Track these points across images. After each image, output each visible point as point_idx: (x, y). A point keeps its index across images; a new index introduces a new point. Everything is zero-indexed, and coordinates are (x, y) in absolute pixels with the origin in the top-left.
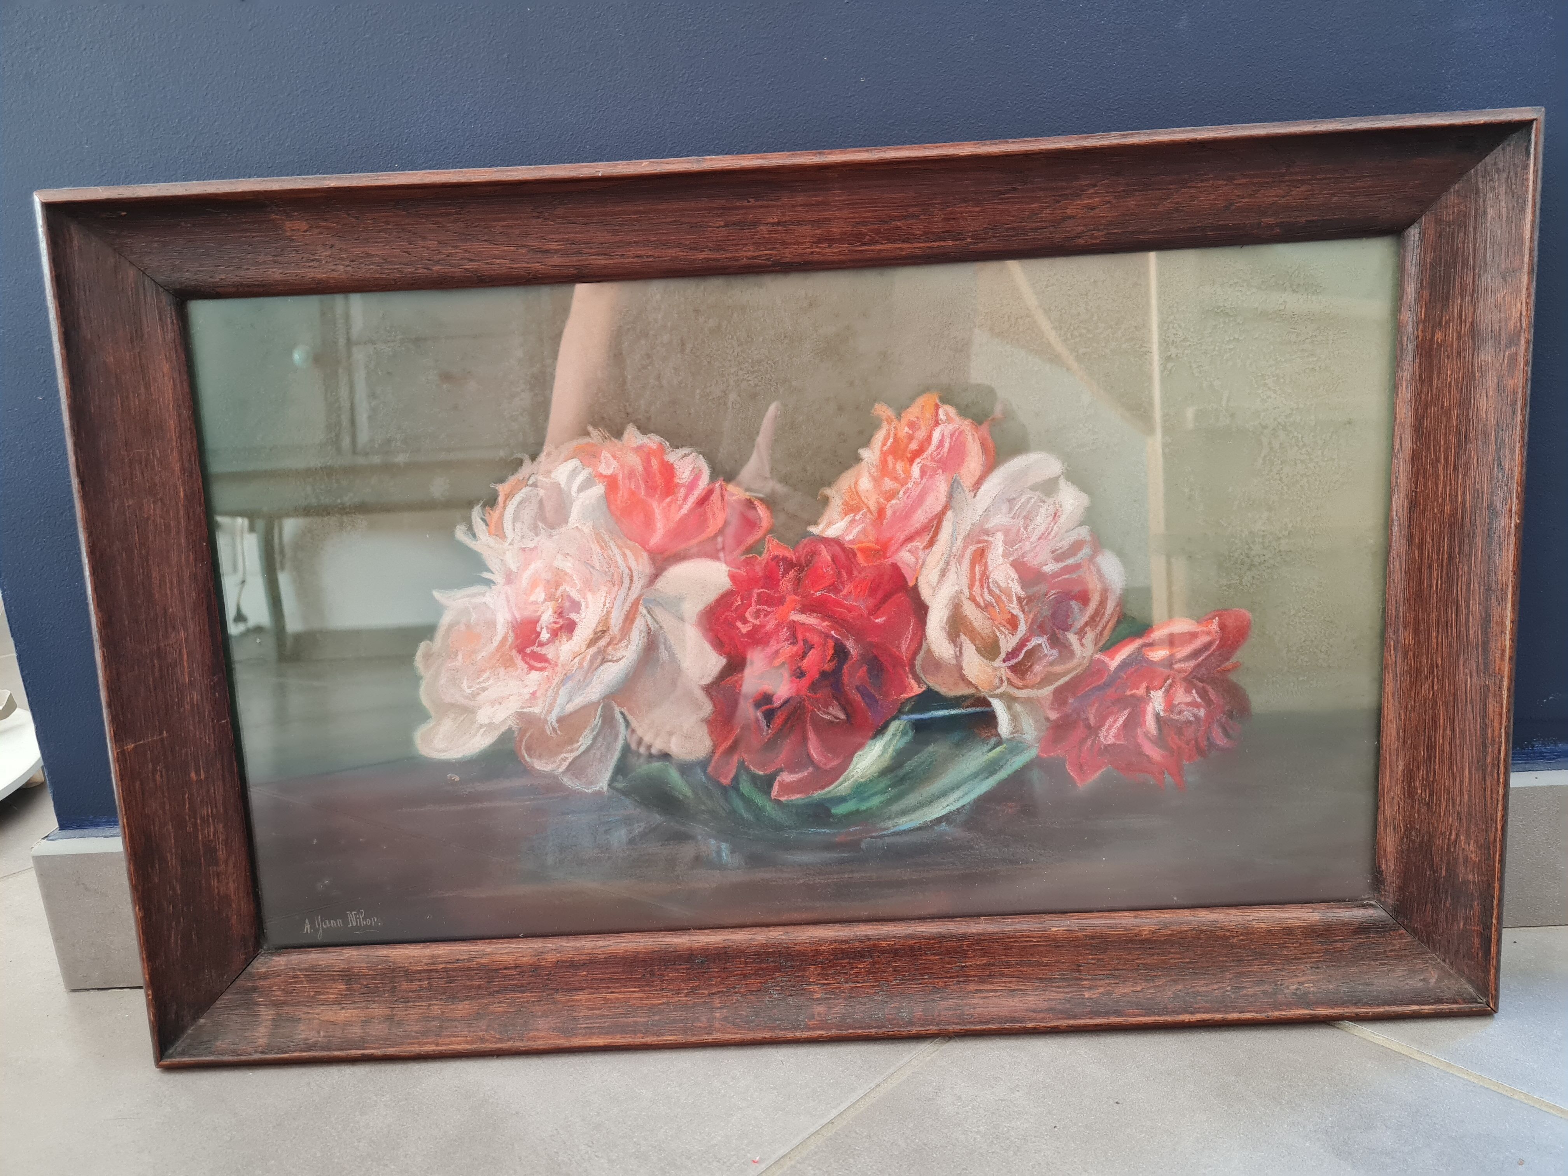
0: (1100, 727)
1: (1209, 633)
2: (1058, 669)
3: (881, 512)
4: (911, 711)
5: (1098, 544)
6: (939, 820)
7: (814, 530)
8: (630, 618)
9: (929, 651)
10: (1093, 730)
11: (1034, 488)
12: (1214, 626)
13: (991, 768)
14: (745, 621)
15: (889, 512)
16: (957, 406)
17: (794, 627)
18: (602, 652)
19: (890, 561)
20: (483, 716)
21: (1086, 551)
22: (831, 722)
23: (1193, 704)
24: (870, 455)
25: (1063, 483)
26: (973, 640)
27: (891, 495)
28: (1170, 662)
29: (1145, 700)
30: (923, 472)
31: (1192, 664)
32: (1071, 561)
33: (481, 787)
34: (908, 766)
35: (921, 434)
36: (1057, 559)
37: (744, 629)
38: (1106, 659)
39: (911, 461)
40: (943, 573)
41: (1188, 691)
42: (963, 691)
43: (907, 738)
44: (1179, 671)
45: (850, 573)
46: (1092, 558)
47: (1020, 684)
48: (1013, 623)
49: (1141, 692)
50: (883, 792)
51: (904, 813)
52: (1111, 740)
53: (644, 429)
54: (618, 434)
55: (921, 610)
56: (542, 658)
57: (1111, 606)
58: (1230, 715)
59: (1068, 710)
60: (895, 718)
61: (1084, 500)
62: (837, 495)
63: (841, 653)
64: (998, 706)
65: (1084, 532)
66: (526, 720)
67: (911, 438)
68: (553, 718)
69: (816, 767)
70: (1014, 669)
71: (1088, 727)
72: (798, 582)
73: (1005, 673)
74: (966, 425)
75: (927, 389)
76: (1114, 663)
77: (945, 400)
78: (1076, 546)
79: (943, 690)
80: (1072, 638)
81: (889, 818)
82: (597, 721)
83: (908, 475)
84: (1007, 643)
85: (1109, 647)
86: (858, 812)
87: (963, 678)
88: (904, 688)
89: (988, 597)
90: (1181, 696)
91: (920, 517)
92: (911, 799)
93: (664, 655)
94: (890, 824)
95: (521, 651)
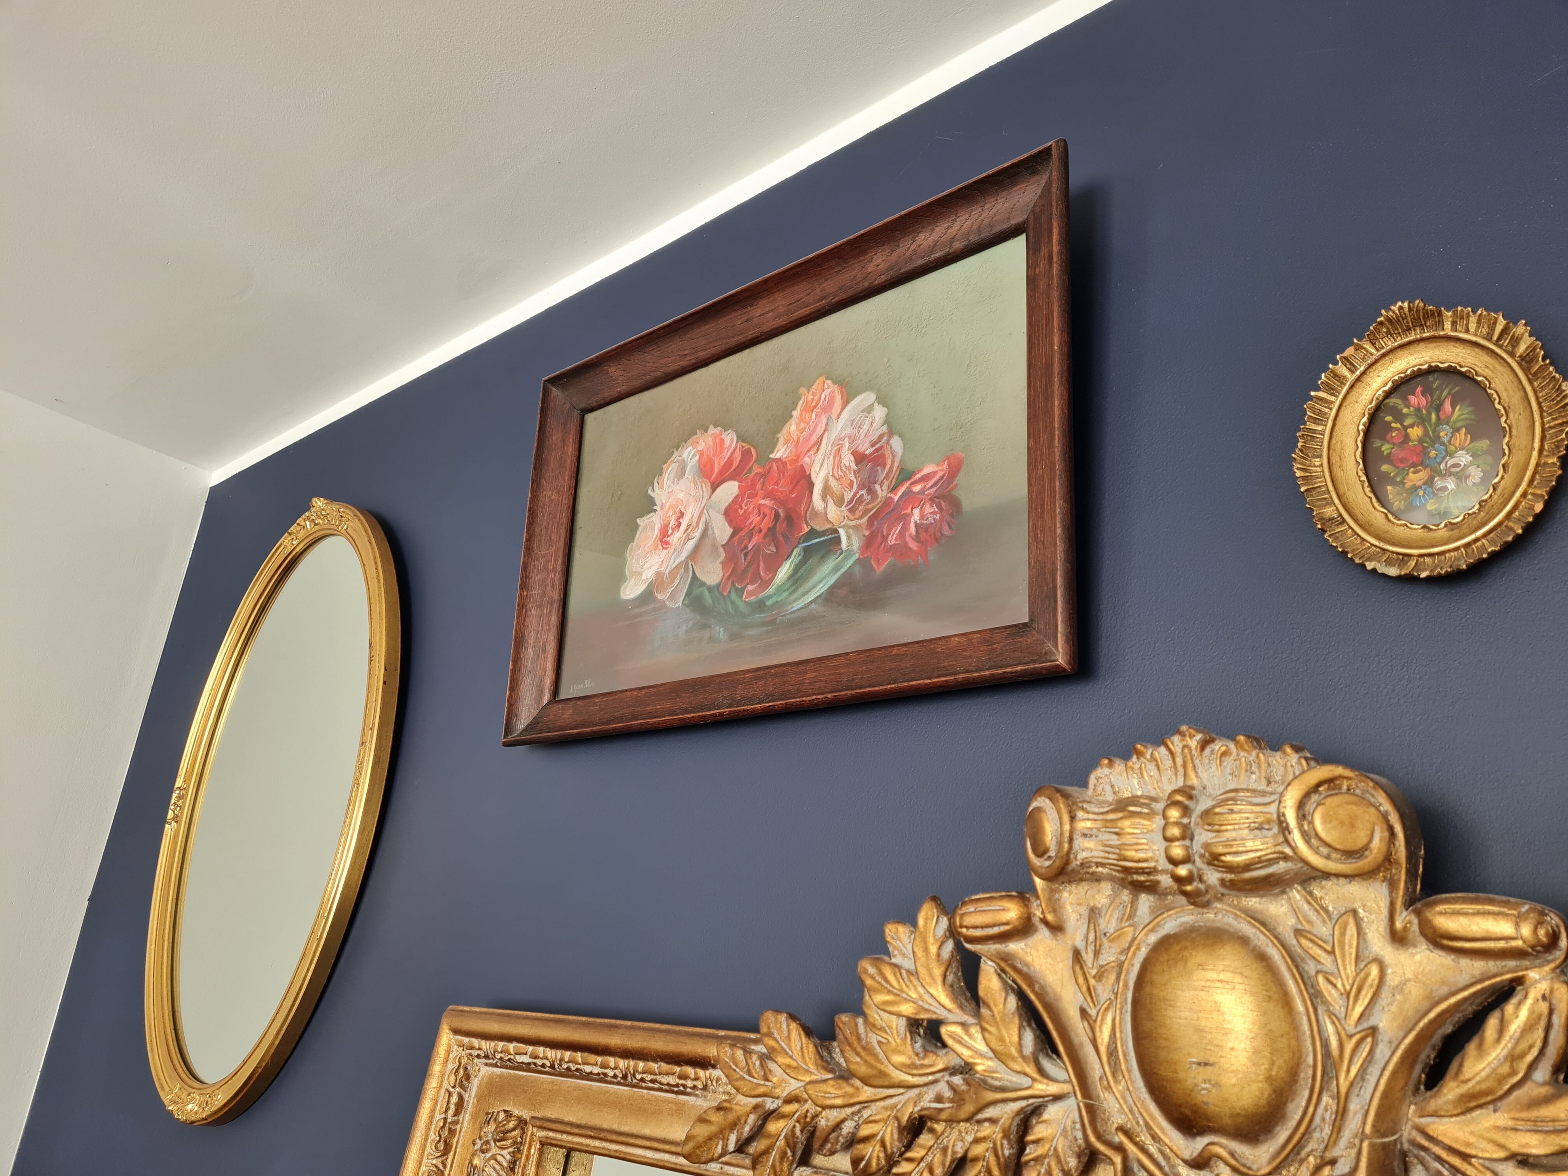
0: (888, 536)
1: (942, 470)
2: (870, 506)
3: (798, 439)
4: (803, 542)
5: (891, 433)
6: (811, 602)
7: (772, 456)
8: (700, 517)
9: (813, 507)
10: (885, 538)
11: (863, 412)
12: (945, 465)
13: (836, 569)
14: (741, 508)
15: (801, 439)
16: (832, 380)
17: (760, 507)
18: (689, 534)
19: (800, 464)
20: (644, 577)
21: (886, 438)
22: (770, 554)
23: (934, 513)
24: (795, 414)
25: (876, 404)
26: (832, 498)
27: (803, 430)
28: (922, 492)
29: (911, 515)
30: (816, 415)
31: (934, 489)
32: (878, 446)
33: (637, 611)
34: (799, 574)
35: (817, 397)
36: (872, 446)
37: (741, 512)
38: (893, 496)
39: (812, 411)
40: (822, 465)
41: (931, 506)
42: (828, 526)
43: (800, 557)
44: (928, 495)
45: (784, 474)
46: (888, 442)
47: (852, 518)
48: (851, 485)
49: (909, 511)
50: (788, 589)
51: (796, 600)
52: (893, 542)
53: (715, 426)
54: (706, 431)
55: (811, 485)
56: (667, 543)
57: (896, 464)
58: (952, 516)
59: (873, 528)
60: (797, 547)
61: (885, 410)
62: (781, 437)
63: (777, 515)
64: (842, 532)
65: (885, 429)
66: (659, 574)
67: (813, 400)
68: (667, 572)
69: (762, 580)
70: (850, 510)
71: (883, 536)
72: (763, 484)
73: (846, 513)
74: (836, 388)
75: (820, 375)
76: (896, 498)
77: (827, 378)
78: (881, 437)
79: (819, 528)
80: (877, 487)
81: (790, 604)
82: (682, 571)
83: (810, 418)
84: (848, 497)
85: (894, 489)
86: (777, 602)
87: (827, 519)
88: (801, 530)
89: (840, 473)
90: (928, 509)
91: (814, 438)
92: (800, 591)
93: (710, 532)
94: (790, 607)
95: (661, 541)
